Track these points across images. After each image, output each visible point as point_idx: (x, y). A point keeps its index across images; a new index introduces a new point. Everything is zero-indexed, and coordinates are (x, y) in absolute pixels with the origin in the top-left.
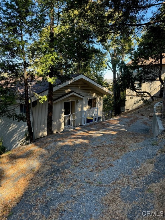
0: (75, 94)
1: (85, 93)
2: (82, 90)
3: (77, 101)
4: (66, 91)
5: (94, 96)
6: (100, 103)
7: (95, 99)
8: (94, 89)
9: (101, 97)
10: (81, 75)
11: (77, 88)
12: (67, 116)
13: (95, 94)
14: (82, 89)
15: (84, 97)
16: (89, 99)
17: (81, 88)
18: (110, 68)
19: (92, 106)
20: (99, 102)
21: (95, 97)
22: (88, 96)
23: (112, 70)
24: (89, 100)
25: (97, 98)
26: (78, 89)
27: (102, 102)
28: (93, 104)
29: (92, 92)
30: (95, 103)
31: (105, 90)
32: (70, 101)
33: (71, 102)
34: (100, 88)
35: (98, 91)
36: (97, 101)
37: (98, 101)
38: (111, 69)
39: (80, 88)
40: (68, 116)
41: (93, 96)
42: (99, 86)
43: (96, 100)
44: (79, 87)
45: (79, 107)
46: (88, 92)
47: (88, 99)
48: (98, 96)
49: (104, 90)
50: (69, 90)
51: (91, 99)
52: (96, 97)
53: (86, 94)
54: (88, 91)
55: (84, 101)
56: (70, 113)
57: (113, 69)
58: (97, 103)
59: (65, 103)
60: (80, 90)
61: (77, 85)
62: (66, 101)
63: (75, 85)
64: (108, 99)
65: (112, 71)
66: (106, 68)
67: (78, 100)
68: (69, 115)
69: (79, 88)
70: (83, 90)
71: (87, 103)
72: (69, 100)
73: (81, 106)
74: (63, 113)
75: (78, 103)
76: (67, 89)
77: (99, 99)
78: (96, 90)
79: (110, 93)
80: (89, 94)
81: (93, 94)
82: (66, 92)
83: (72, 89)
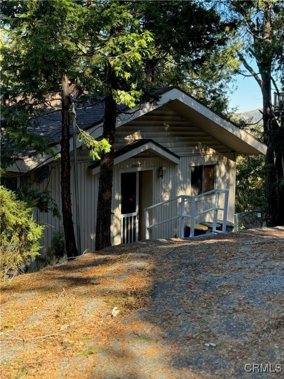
0: (154, 148)
1: (182, 146)
2: (175, 136)
3: (160, 170)
4: (127, 138)
5: (210, 158)
6: (228, 181)
7: (212, 167)
8: (208, 135)
9: (232, 162)
10: (175, 90)
11: (159, 130)
12: (127, 218)
13: (211, 151)
14: (173, 133)
15: (178, 157)
16: (193, 165)
17: (172, 130)
18: (251, 70)
19: (204, 189)
20: (223, 178)
21: (212, 159)
22: (191, 155)
23: (256, 78)
24: (193, 169)
25: (218, 164)
26: (163, 133)
27: (232, 177)
28: (205, 182)
29: (203, 146)
30: (212, 180)
31: (243, 139)
32: (139, 169)
33: (140, 172)
34: (230, 130)
35: (221, 143)
36: (218, 174)
37: (223, 175)
38: (255, 75)
39: (169, 131)
40: (131, 217)
41: (207, 158)
42: (224, 124)
43: (215, 172)
44: (167, 128)
45: (165, 191)
46: (190, 143)
47: (190, 167)
48: (220, 159)
49: (239, 140)
50: (137, 136)
51: (201, 167)
52: (215, 159)
53: (185, 148)
54: (193, 140)
55: (179, 172)
56: (137, 209)
57: (260, 76)
58: (220, 180)
59: (123, 175)
60: (169, 136)
61: (160, 122)
62: (128, 170)
63: (153, 122)
64: (251, 170)
65: (258, 81)
66: (237, 71)
67: (163, 166)
68: (134, 214)
69: (164, 130)
70: (177, 138)
71: (189, 180)
72: (137, 166)
73: (170, 186)
74: (118, 206)
75: (162, 176)
76: (132, 132)
77: (223, 168)
78: (214, 139)
79: (259, 149)
80: (196, 150)
81: (206, 150)
82: (126, 141)
83: (144, 133)
